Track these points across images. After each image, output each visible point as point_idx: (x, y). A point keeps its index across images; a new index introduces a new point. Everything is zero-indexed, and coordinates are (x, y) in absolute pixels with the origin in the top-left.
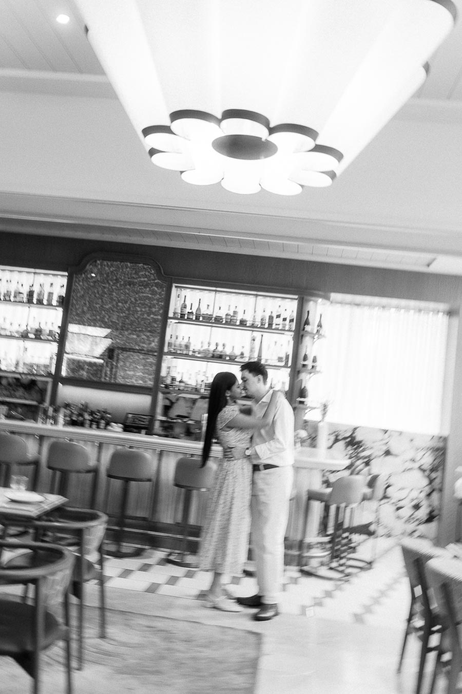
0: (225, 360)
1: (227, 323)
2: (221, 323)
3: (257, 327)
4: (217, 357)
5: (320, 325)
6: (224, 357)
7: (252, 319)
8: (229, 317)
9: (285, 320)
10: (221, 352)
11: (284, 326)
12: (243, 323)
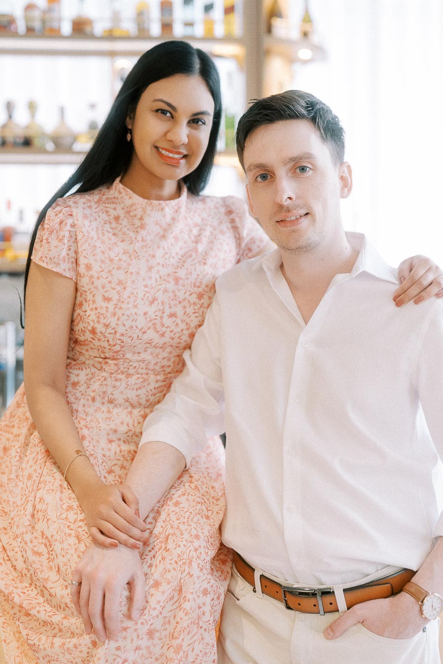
0: (44, 151)
1: (30, 31)
2: (15, 35)
3: (127, 38)
4: (15, 145)
5: (307, 19)
6: (36, 142)
7: (107, 14)
8: (37, 14)
9: (208, 8)
10: (27, 127)
11: (209, 25)
12: (80, 28)
